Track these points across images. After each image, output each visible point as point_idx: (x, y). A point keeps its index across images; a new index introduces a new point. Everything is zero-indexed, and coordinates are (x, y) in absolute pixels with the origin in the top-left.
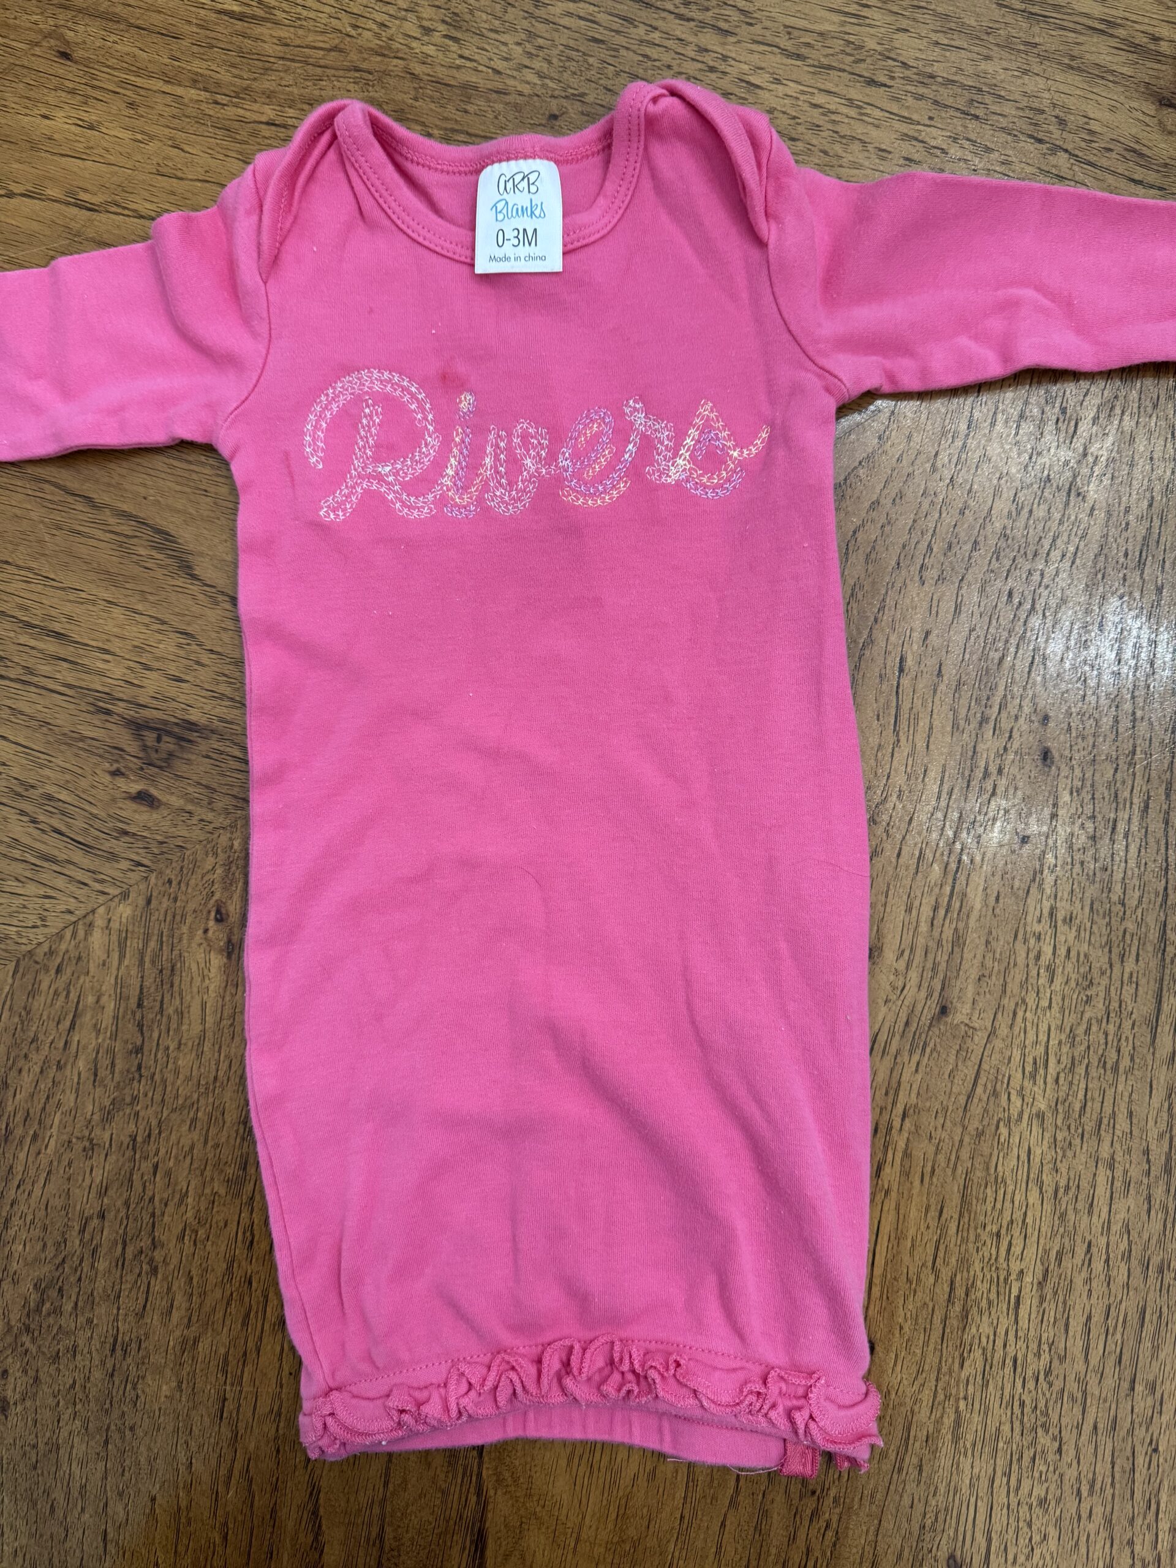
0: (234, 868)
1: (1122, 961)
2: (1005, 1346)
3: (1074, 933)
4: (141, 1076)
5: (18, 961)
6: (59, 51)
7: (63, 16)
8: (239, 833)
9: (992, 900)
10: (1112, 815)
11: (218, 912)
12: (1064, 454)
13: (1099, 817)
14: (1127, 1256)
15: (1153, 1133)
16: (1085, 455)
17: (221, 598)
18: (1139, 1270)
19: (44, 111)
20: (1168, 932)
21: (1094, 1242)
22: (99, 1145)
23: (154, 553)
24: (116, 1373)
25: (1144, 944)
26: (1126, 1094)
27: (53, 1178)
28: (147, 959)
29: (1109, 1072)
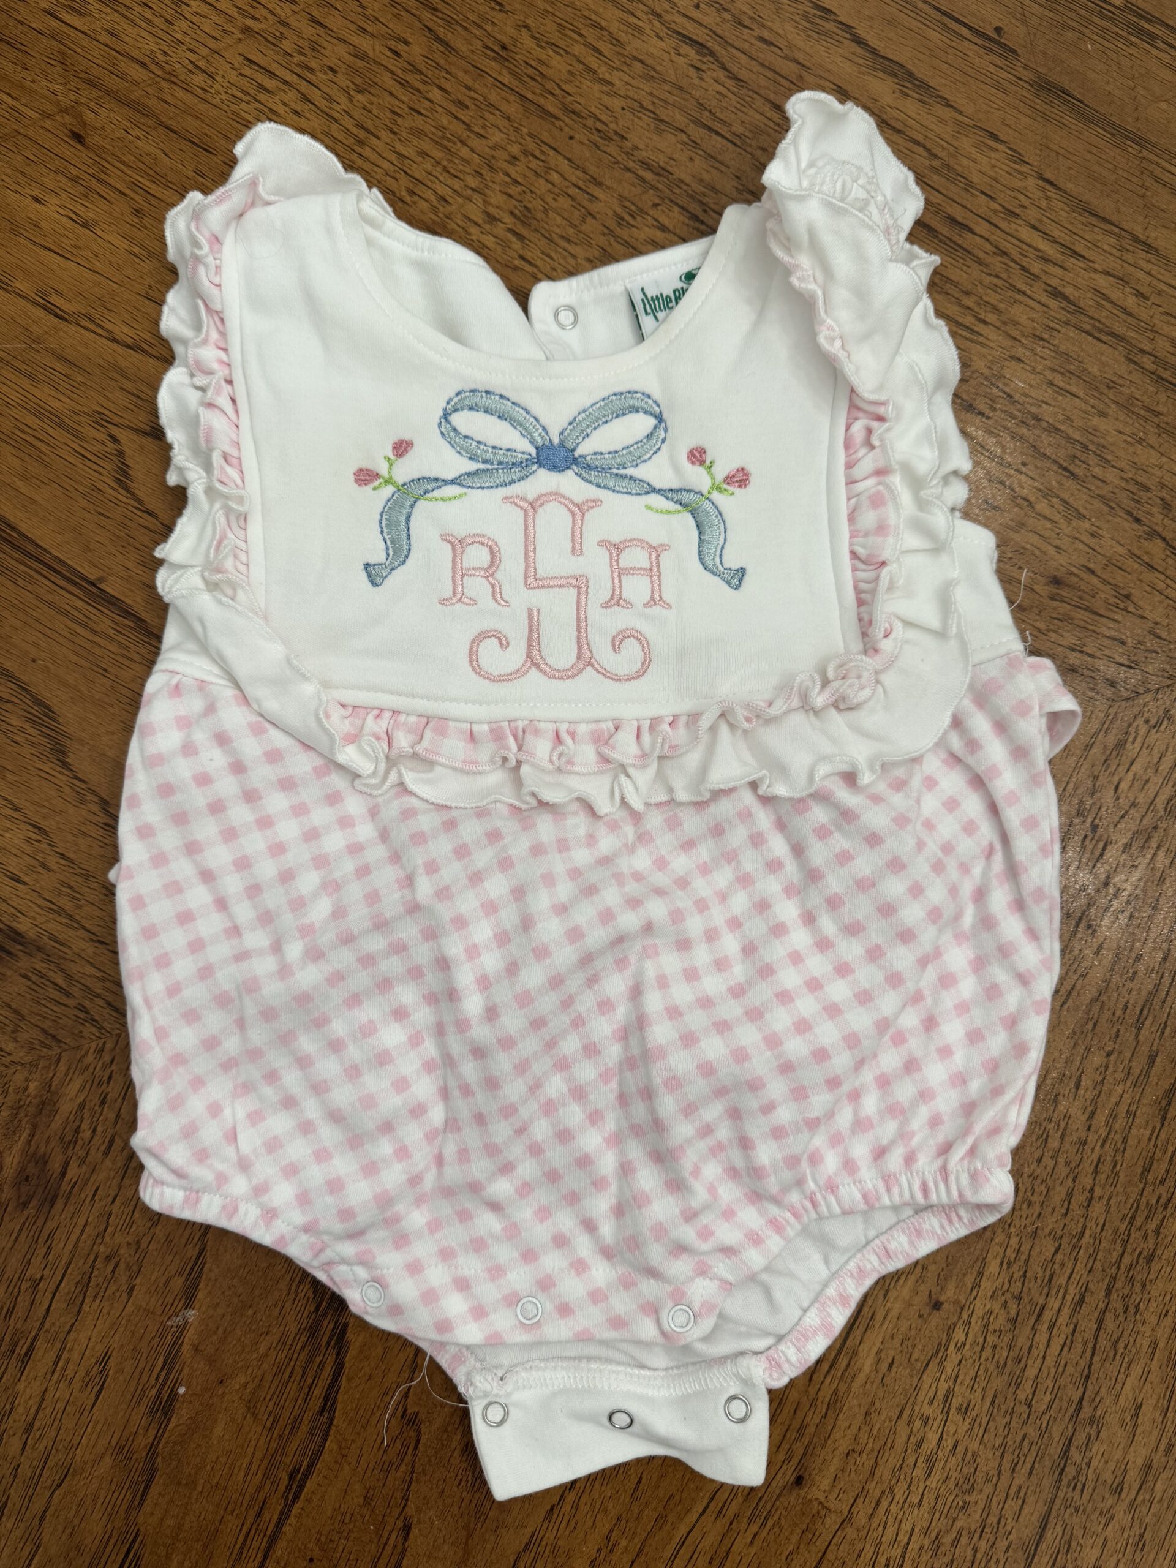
1: (1013, 1471)
3: (966, 1426)
6: (71, 131)
7: (87, 93)
8: (38, 1075)
9: (884, 1366)
10: (1041, 1301)
13: (1026, 1299)
16: (1106, 884)
17: (90, 797)
19: (36, 193)
20: (1073, 1449)
23: (27, 726)
25: (1042, 1457)
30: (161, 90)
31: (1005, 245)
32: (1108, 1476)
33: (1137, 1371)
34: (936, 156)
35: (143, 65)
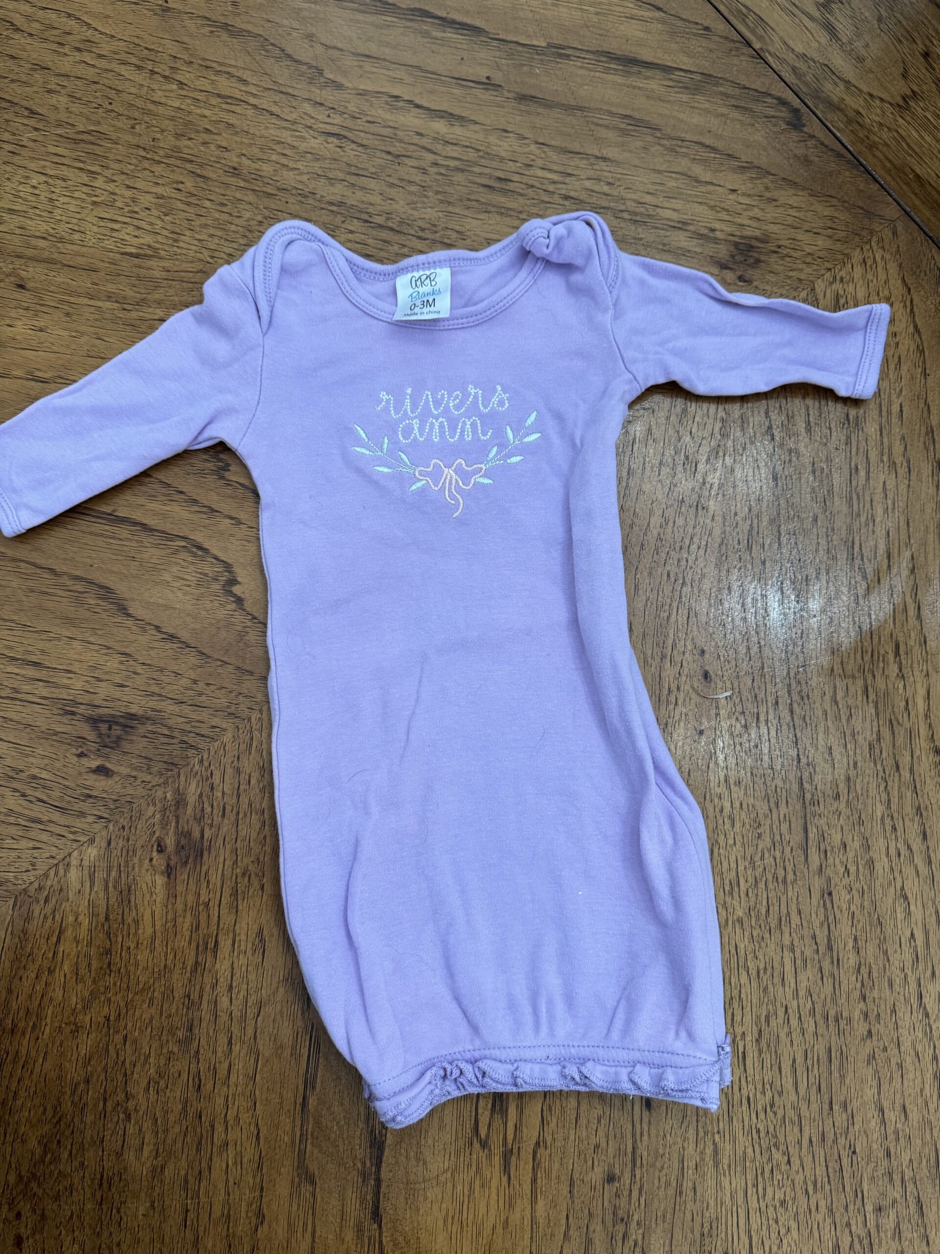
0: (168, 813)
1: (778, 807)
2: (740, 1089)
3: (743, 792)
4: (111, 971)
5: (16, 898)
6: (17, 285)
7: (18, 262)
8: (170, 788)
10: (755, 710)
11: (159, 845)
12: (690, 485)
13: (747, 712)
14: (813, 1012)
15: (817, 923)
16: (704, 483)
17: (148, 627)
18: (822, 1021)
19: (8, 322)
20: (805, 784)
21: (789, 1006)
22: (82, 1027)
23: (100, 602)
24: (104, 1202)
25: (790, 794)
26: (795, 899)
27: (49, 1057)
28: (110, 885)
29: (780, 885)
30: (58, 248)
31: (531, 182)
32: (829, 792)
33: (821, 729)
34: (479, 150)
35: (44, 238)
